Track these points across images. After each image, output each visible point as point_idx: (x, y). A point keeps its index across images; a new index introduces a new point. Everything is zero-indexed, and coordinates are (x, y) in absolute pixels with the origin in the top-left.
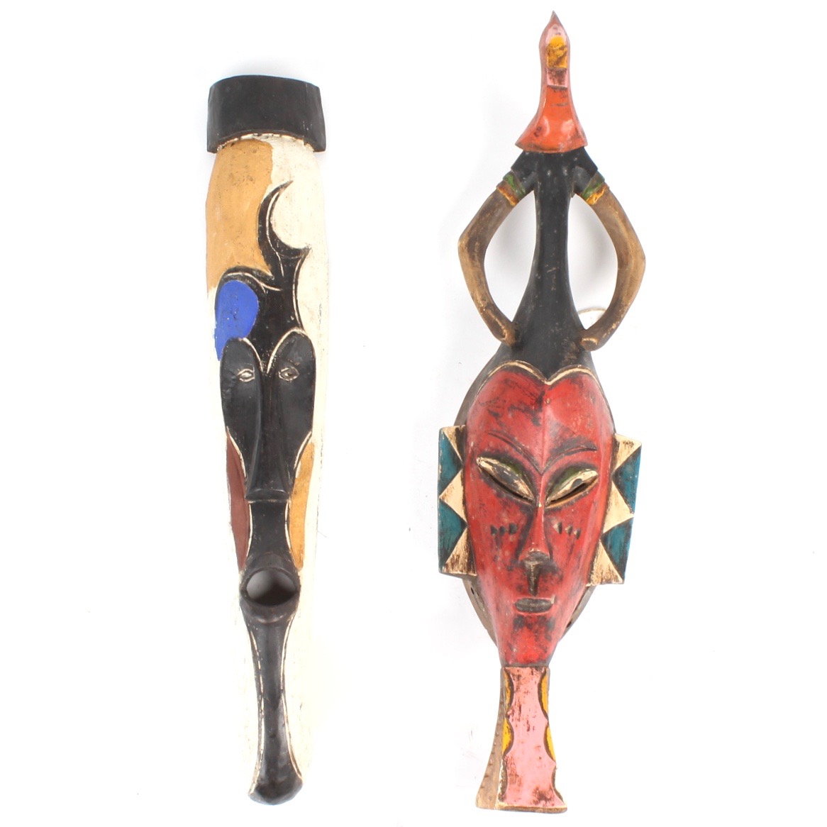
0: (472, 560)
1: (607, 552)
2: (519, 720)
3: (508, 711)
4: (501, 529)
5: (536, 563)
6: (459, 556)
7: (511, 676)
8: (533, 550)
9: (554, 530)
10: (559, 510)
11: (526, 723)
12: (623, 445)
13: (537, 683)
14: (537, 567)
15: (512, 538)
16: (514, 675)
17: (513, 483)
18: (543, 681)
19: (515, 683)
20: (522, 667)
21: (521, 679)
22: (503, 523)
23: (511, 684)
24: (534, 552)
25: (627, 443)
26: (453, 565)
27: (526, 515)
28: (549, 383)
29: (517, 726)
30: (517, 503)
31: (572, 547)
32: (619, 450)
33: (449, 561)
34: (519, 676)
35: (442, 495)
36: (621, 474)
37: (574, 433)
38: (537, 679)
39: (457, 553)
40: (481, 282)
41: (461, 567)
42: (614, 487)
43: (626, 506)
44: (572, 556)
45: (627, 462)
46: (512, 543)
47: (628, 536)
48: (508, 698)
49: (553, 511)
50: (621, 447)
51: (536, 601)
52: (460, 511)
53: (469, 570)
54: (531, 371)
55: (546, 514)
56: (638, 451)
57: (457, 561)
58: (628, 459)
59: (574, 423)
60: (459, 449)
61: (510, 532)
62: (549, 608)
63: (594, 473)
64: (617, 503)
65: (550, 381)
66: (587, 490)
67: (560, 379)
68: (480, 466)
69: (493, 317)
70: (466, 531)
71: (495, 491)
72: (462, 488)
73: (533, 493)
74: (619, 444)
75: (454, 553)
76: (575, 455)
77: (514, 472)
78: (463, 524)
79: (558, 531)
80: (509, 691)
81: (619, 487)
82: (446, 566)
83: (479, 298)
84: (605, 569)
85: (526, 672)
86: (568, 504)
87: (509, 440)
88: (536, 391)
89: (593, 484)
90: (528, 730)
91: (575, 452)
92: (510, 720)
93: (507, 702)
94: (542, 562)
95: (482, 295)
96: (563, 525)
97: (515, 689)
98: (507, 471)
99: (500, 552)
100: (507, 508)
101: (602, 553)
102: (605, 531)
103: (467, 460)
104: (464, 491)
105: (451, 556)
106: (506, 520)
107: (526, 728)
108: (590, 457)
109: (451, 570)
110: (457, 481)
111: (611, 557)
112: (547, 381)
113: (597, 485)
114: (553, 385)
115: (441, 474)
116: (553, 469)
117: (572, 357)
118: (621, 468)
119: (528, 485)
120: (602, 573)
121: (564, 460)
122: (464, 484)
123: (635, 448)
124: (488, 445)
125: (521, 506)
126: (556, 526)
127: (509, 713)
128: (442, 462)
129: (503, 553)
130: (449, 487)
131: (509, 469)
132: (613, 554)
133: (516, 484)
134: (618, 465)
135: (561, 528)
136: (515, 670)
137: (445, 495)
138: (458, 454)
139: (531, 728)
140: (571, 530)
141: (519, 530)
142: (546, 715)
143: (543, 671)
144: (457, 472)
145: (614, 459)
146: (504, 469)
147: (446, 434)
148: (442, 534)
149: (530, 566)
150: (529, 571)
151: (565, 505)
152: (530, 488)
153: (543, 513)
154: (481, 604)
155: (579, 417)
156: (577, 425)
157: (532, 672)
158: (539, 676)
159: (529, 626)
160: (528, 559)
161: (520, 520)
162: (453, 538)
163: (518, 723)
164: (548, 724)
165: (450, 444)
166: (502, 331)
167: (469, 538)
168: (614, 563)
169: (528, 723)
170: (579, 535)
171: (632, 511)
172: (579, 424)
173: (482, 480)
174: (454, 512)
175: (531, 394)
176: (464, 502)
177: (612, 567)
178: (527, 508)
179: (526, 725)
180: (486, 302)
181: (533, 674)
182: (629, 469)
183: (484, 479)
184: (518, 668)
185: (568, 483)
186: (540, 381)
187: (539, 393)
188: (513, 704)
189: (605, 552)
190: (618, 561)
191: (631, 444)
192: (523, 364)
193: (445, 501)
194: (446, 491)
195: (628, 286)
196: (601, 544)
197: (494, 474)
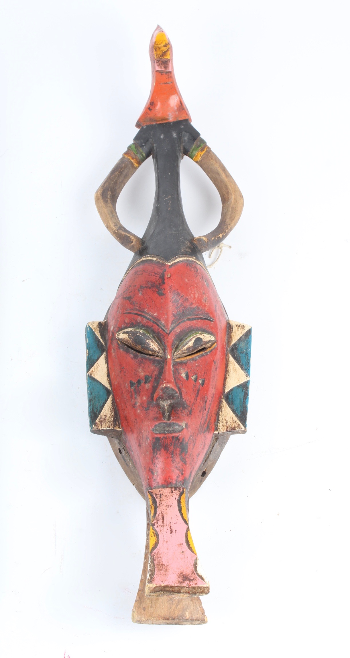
0: (117, 418)
1: (230, 407)
2: (163, 526)
3: (153, 520)
4: (139, 382)
5: (169, 402)
6: (106, 416)
7: (154, 496)
8: (164, 385)
9: (182, 377)
10: (186, 363)
11: (169, 528)
12: (237, 328)
13: (177, 499)
14: (170, 405)
15: (147, 386)
16: (156, 495)
17: (145, 343)
18: (182, 497)
19: (158, 500)
20: (164, 488)
21: (163, 497)
22: (140, 377)
23: (154, 502)
24: (166, 387)
25: (239, 326)
26: (101, 423)
27: (158, 367)
28: (169, 264)
29: (161, 530)
30: (150, 360)
31: (198, 391)
32: (233, 331)
33: (98, 420)
34: (161, 495)
35: (90, 371)
36: (236, 349)
37: (192, 304)
38: (176, 495)
39: (105, 414)
40: (113, 216)
41: (108, 424)
42: (231, 358)
43: (242, 372)
44: (199, 398)
45: (240, 340)
46: (147, 390)
47: (246, 394)
48: (153, 512)
49: (181, 364)
50: (235, 329)
51: (170, 425)
52: (105, 382)
53: (115, 426)
54: (155, 259)
55: (174, 365)
56: (249, 332)
57: (105, 420)
58: (241, 338)
59: (192, 295)
60: (102, 338)
61: (146, 382)
62: (182, 430)
63: (213, 338)
64: (234, 370)
65: (170, 262)
66: (208, 351)
67: (178, 262)
68: (119, 339)
69: (124, 233)
70: (111, 397)
71: (132, 355)
72: (106, 366)
73: (162, 349)
74: (233, 327)
75: (101, 414)
76: (195, 321)
77: (146, 333)
78: (108, 392)
79: (185, 378)
80: (153, 507)
81: (235, 358)
82: (96, 424)
83: (112, 225)
84: (229, 420)
85: (166, 491)
86: (193, 359)
87: (140, 313)
88: (159, 270)
89: (212, 347)
90: (171, 532)
91: (195, 319)
92: (155, 527)
93: (152, 515)
94: (173, 401)
95: (115, 223)
96: (190, 374)
97: (158, 505)
98: (140, 333)
99: (139, 399)
100: (142, 365)
101: (226, 407)
102: (227, 391)
103: (109, 343)
104: (108, 367)
105: (100, 417)
106: (142, 374)
107: (169, 531)
108: (208, 326)
109: (100, 427)
110: (102, 361)
111: (234, 411)
112: (168, 262)
113: (216, 349)
114: (172, 265)
115: (88, 356)
116: (178, 330)
117: (187, 250)
118: (235, 344)
119: (158, 343)
120: (227, 423)
121: (186, 324)
122: (107, 362)
123: (246, 329)
124: (125, 322)
125: (154, 361)
126: (183, 375)
127: (154, 522)
128: (88, 347)
129: (141, 399)
130: (95, 365)
131: (141, 331)
132: (235, 409)
133: (148, 344)
134: (233, 342)
135: (187, 376)
136: (156, 491)
137: (92, 371)
138: (102, 341)
139: (174, 531)
140: (196, 379)
141: (153, 379)
142: (186, 522)
143: (181, 490)
144: (102, 354)
145: (230, 338)
146: (137, 332)
147: (91, 327)
148: (91, 400)
149: (164, 406)
150: (163, 409)
151: (190, 360)
152: (159, 345)
153: (172, 364)
154: (127, 459)
155: (196, 292)
156: (195, 298)
157: (172, 491)
158: (178, 494)
159: (166, 448)
160: (161, 398)
161: (153, 371)
162: (101, 404)
163: (162, 528)
164: (188, 528)
165: (94, 334)
166: (130, 239)
167: (114, 402)
168: (237, 415)
169: (170, 527)
170: (203, 383)
171: (248, 374)
172: (196, 297)
173: (121, 350)
174: (100, 383)
175: (155, 273)
176: (108, 376)
177: (235, 418)
178: (158, 362)
179: (169, 530)
180: (118, 226)
181: (172, 492)
182: (242, 345)
183: (123, 348)
184: (160, 489)
185: (191, 340)
186: (162, 264)
187: (162, 272)
188: (157, 515)
189: (227, 406)
190: (239, 414)
191: (243, 327)
192: (148, 257)
193: (93, 376)
194: (93, 368)
195: (230, 213)
196: (224, 401)
197: (130, 341)
